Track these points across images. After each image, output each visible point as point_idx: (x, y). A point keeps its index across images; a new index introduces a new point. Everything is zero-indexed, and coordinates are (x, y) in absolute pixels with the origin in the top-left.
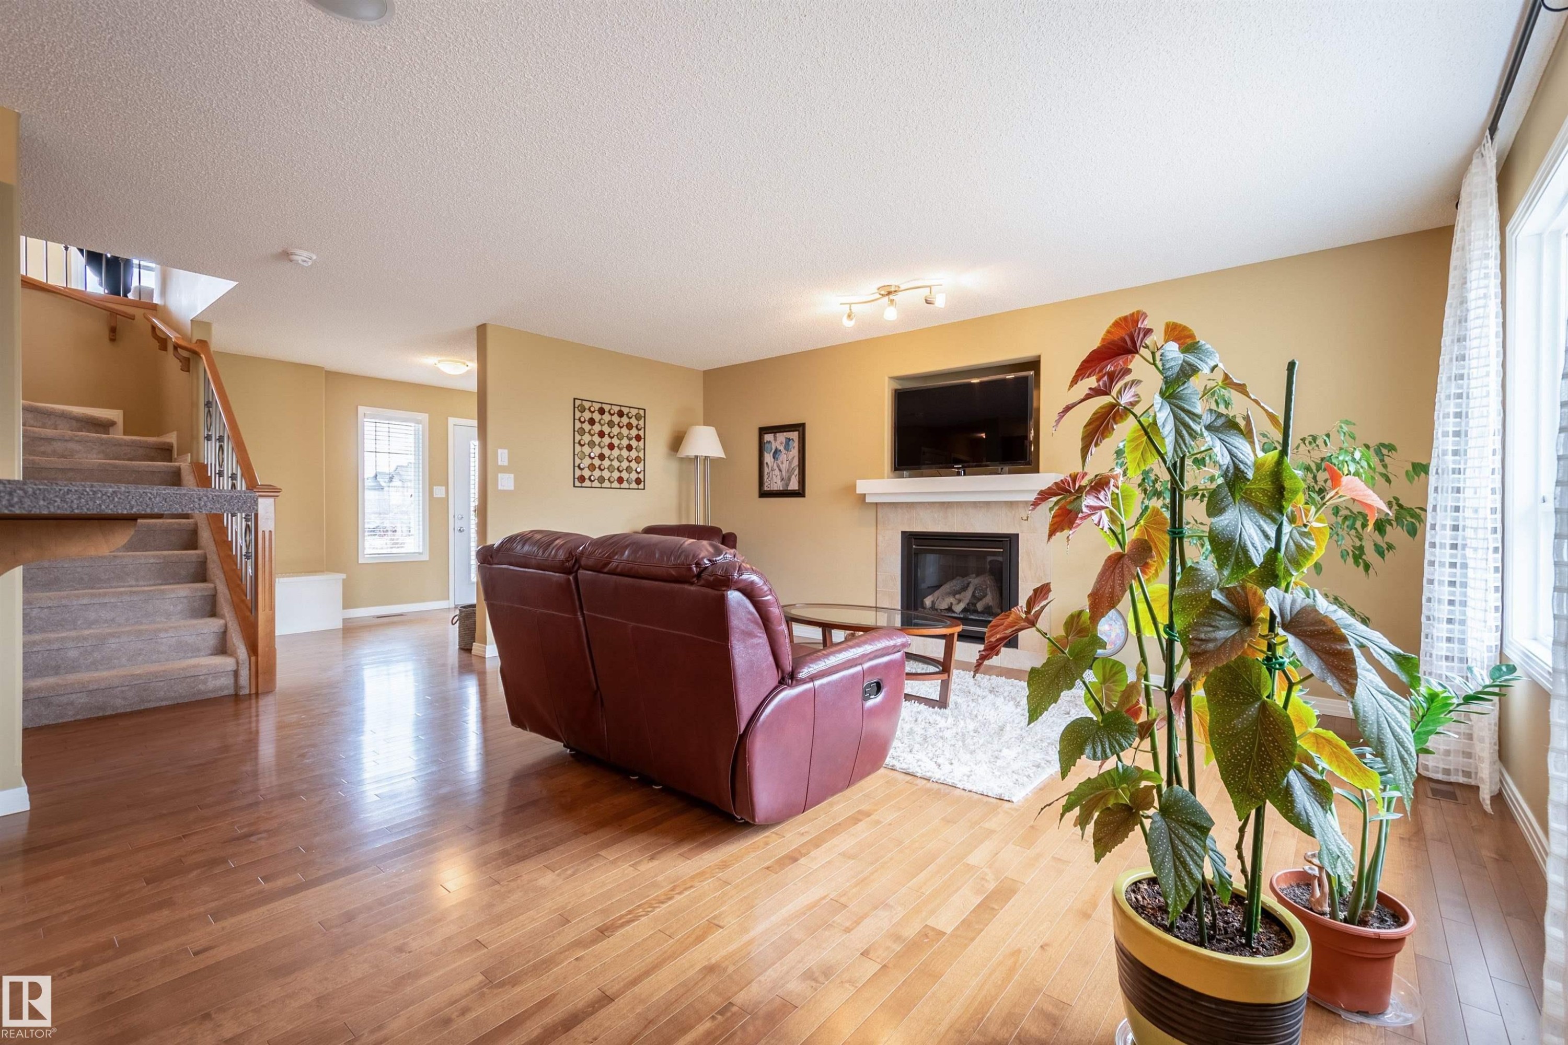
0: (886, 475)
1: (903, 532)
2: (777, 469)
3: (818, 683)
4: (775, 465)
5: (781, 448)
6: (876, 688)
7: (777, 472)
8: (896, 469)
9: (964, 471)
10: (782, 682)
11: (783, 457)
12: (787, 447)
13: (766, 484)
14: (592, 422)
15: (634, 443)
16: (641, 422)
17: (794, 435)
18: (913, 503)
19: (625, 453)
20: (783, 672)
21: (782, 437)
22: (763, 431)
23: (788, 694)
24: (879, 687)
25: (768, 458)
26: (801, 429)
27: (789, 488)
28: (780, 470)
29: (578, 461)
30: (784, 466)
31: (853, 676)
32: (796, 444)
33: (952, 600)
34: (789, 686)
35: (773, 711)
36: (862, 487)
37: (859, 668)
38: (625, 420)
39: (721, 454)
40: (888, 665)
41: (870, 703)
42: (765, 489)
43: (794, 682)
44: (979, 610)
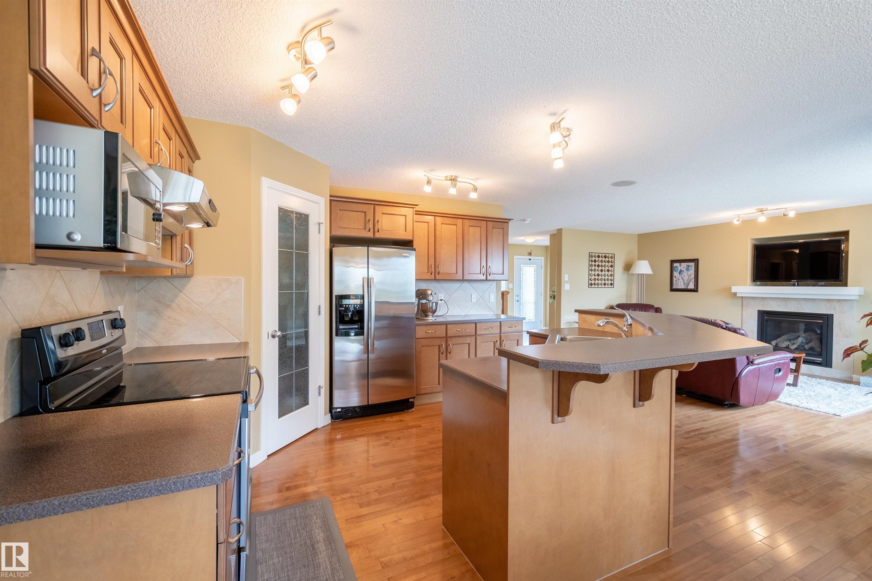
0: (748, 284)
1: (759, 311)
2: (681, 279)
3: (760, 366)
4: (680, 277)
5: (684, 270)
6: (779, 371)
7: (681, 280)
8: (754, 281)
9: (798, 283)
10: (748, 364)
11: (685, 273)
12: (687, 270)
13: (674, 286)
14: (595, 261)
15: (610, 268)
16: (613, 260)
17: (692, 264)
18: (765, 298)
19: (607, 273)
20: (749, 361)
21: (684, 265)
22: (673, 262)
23: (750, 368)
24: (780, 370)
25: (676, 274)
26: (696, 261)
27: (688, 288)
28: (683, 280)
29: (590, 277)
30: (686, 278)
31: (772, 365)
32: (693, 268)
33: (788, 343)
34: (751, 365)
35: (747, 372)
36: (734, 289)
37: (773, 363)
38: (607, 259)
39: (651, 272)
40: (784, 363)
41: (777, 375)
42: (674, 288)
43: (753, 364)
44: (806, 349)
